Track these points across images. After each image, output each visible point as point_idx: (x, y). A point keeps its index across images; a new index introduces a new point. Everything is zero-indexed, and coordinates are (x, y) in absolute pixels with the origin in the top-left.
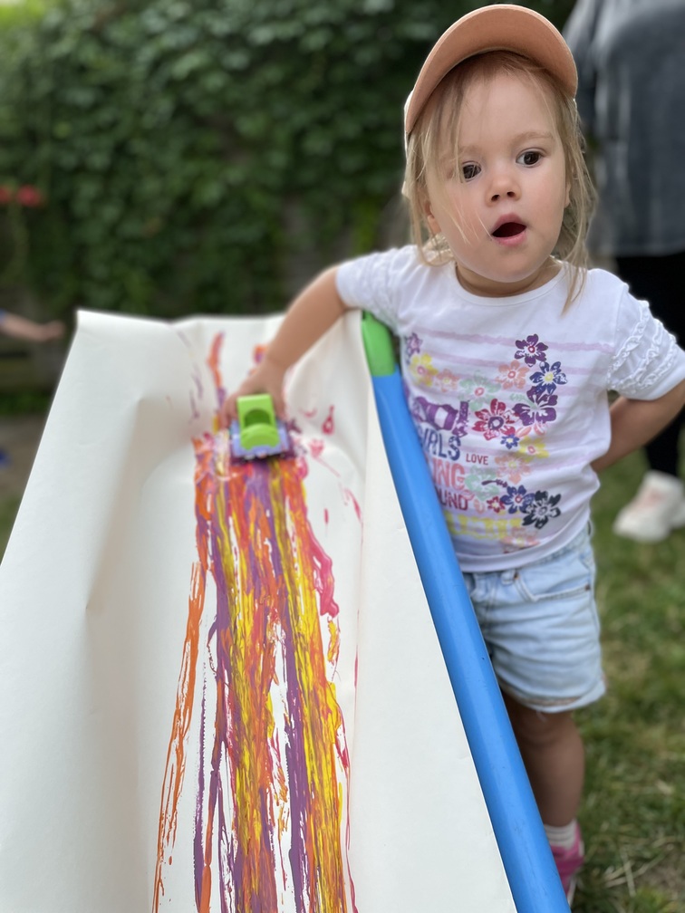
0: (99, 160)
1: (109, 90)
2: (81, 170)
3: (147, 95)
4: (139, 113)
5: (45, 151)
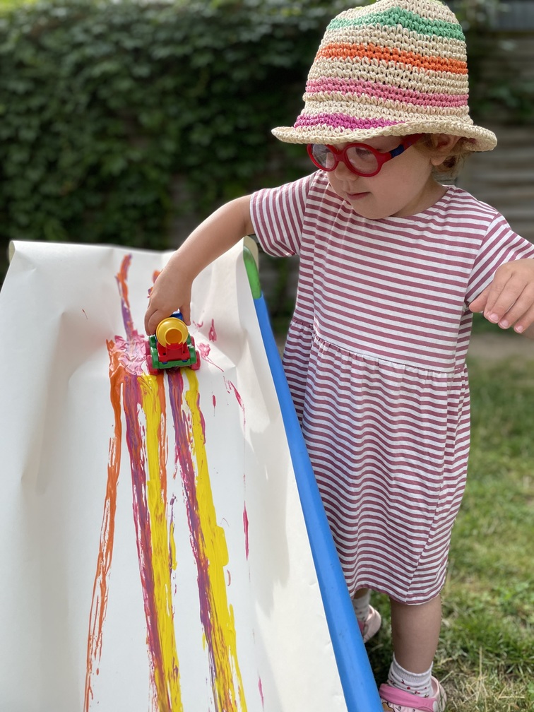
0: (28, 135)
1: (39, 82)
2: (13, 140)
3: (70, 89)
4: (64, 102)
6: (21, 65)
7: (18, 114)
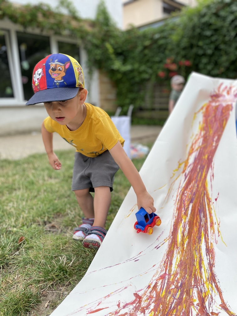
0: (209, 52)
1: (216, 30)
2: (204, 55)
3: (228, 31)
4: (225, 36)
5: (195, 50)
6: (210, 25)
7: (207, 44)
